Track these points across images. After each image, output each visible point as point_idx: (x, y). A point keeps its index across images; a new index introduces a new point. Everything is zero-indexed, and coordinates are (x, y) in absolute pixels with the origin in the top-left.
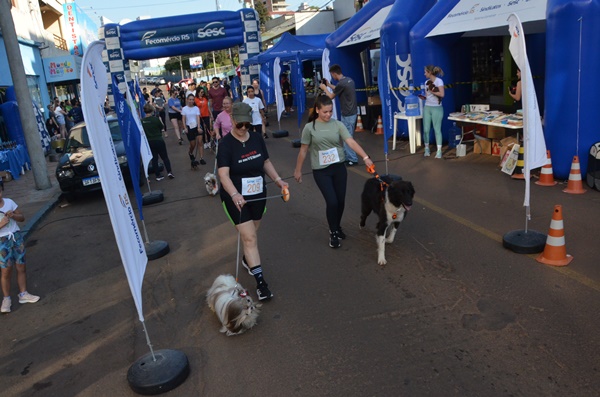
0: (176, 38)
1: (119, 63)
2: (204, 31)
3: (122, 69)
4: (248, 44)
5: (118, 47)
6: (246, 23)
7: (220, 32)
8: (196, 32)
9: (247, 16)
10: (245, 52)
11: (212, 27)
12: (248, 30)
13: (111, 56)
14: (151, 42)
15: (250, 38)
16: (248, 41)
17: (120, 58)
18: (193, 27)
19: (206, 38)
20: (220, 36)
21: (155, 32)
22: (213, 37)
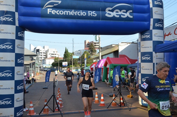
0: (82, 13)
1: (12, 29)
2: (112, 11)
3: (13, 37)
4: (155, 32)
5: (13, 9)
6: (155, 9)
7: (127, 15)
8: (104, 10)
9: (156, 3)
10: (151, 39)
11: (120, 8)
12: (155, 16)
13: (3, 19)
14: (54, 12)
15: (157, 25)
16: (154, 28)
17: (13, 23)
18: (102, 4)
19: (114, 18)
20: (128, 19)
21: (60, 2)
22: (120, 19)
